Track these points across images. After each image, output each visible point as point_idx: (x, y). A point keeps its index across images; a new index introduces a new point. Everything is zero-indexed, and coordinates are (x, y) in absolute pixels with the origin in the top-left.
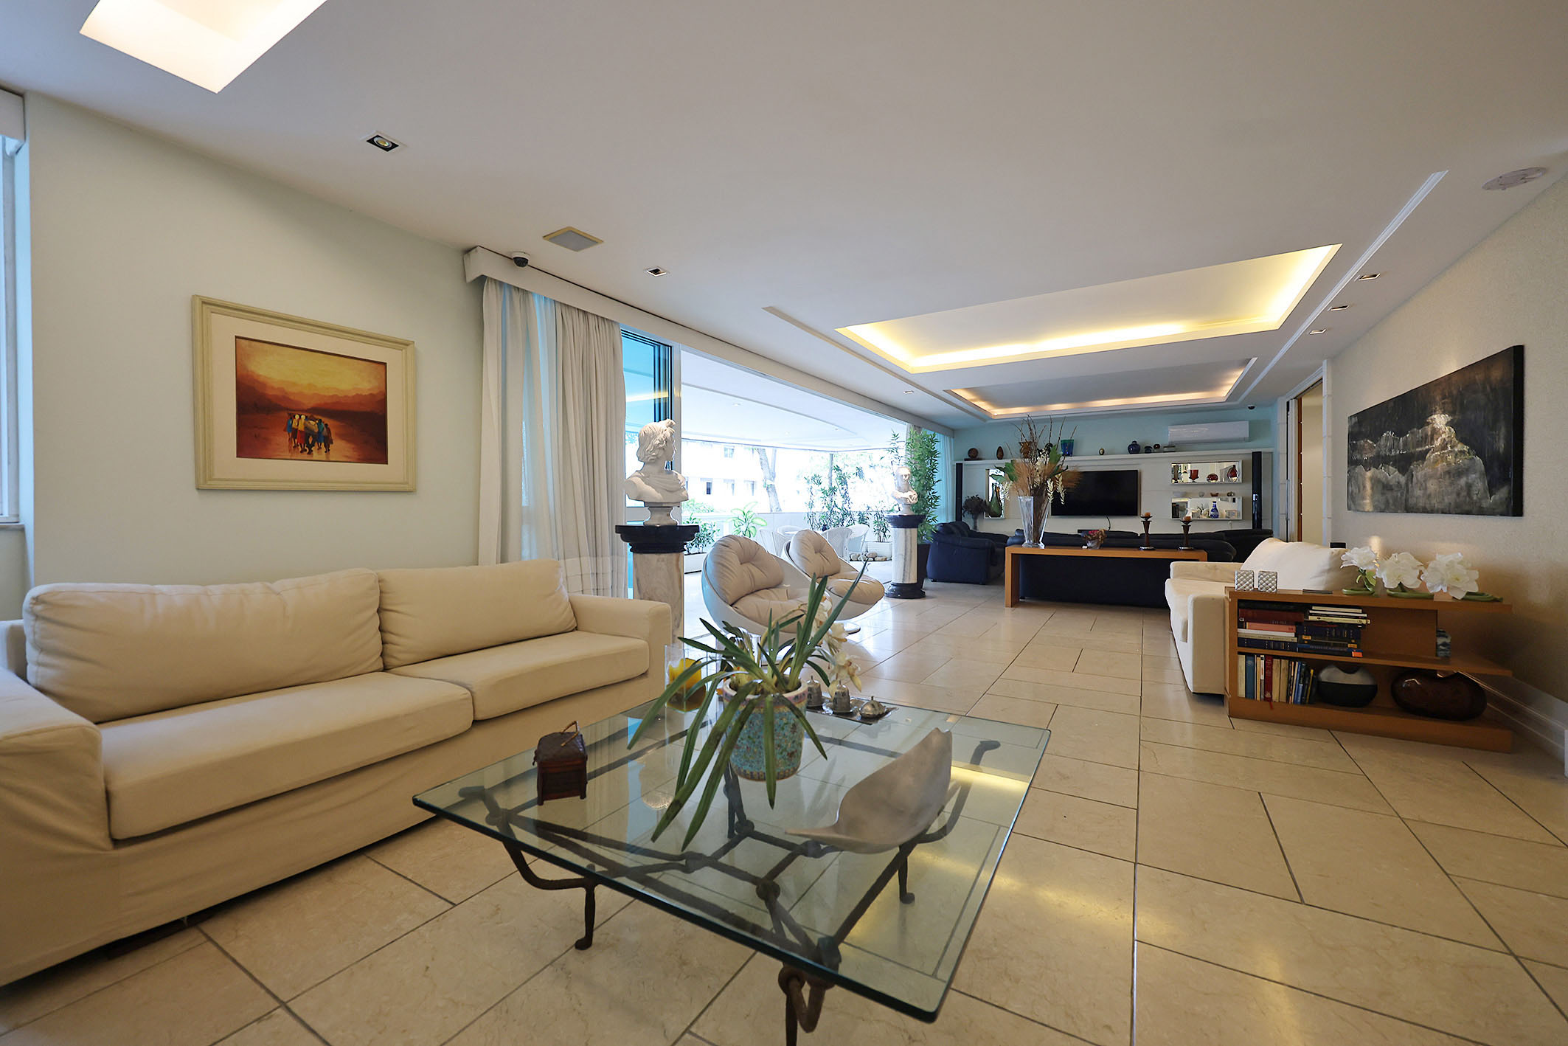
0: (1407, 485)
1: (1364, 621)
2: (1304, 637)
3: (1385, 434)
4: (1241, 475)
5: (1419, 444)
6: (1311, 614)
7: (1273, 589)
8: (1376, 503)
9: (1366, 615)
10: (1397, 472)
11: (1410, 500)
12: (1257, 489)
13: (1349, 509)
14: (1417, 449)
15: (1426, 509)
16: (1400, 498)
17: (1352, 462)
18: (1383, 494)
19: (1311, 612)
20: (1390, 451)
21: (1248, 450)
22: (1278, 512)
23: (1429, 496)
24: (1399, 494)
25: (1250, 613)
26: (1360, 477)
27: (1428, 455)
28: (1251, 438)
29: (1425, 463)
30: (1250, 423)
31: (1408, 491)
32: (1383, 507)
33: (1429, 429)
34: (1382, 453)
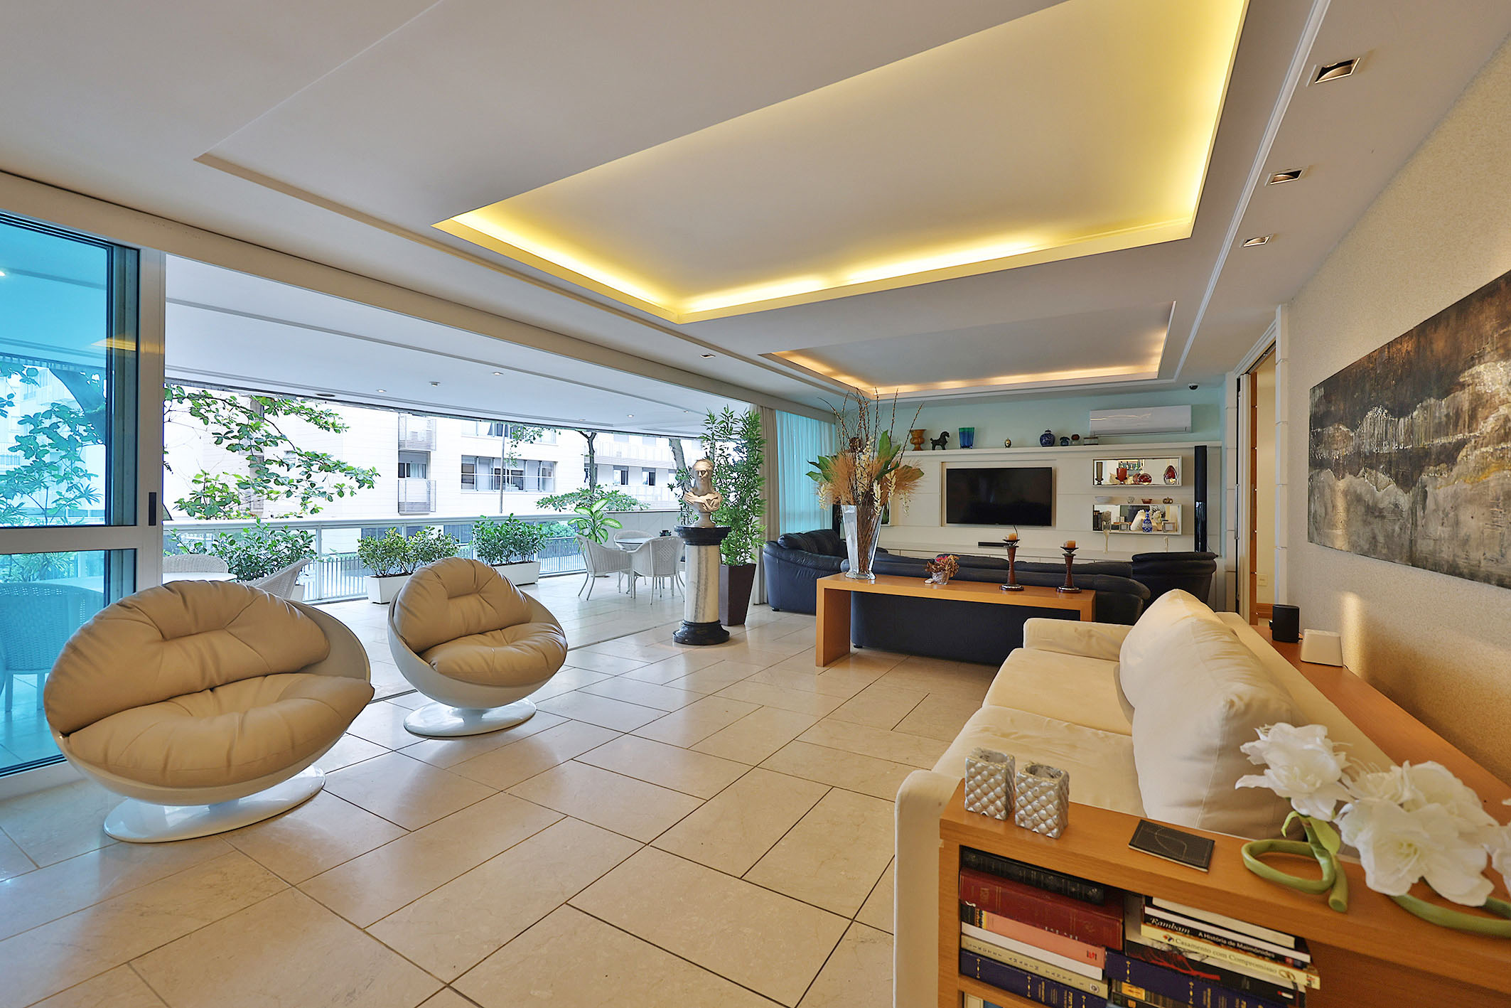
0: (1413, 511)
1: (1301, 978)
2: (1127, 989)
3: (1370, 414)
4: (1180, 476)
5: (1440, 430)
6: (1148, 919)
7: (1051, 829)
8: (1354, 538)
9: (1306, 958)
10: (1393, 486)
11: (1419, 541)
12: (1201, 495)
13: (1311, 540)
14: (1436, 441)
15: (1457, 567)
16: (1399, 536)
17: (1317, 464)
18: (1366, 523)
19: (1148, 911)
20: (1380, 444)
21: (1188, 445)
22: (1226, 528)
23: (1466, 541)
24: (1397, 528)
25: (987, 889)
26: (1327, 491)
27: (1463, 453)
28: (1193, 429)
29: (1456, 470)
30: (1192, 407)
31: (1415, 524)
32: (1366, 547)
33: (1464, 398)
34: (1366, 449)
